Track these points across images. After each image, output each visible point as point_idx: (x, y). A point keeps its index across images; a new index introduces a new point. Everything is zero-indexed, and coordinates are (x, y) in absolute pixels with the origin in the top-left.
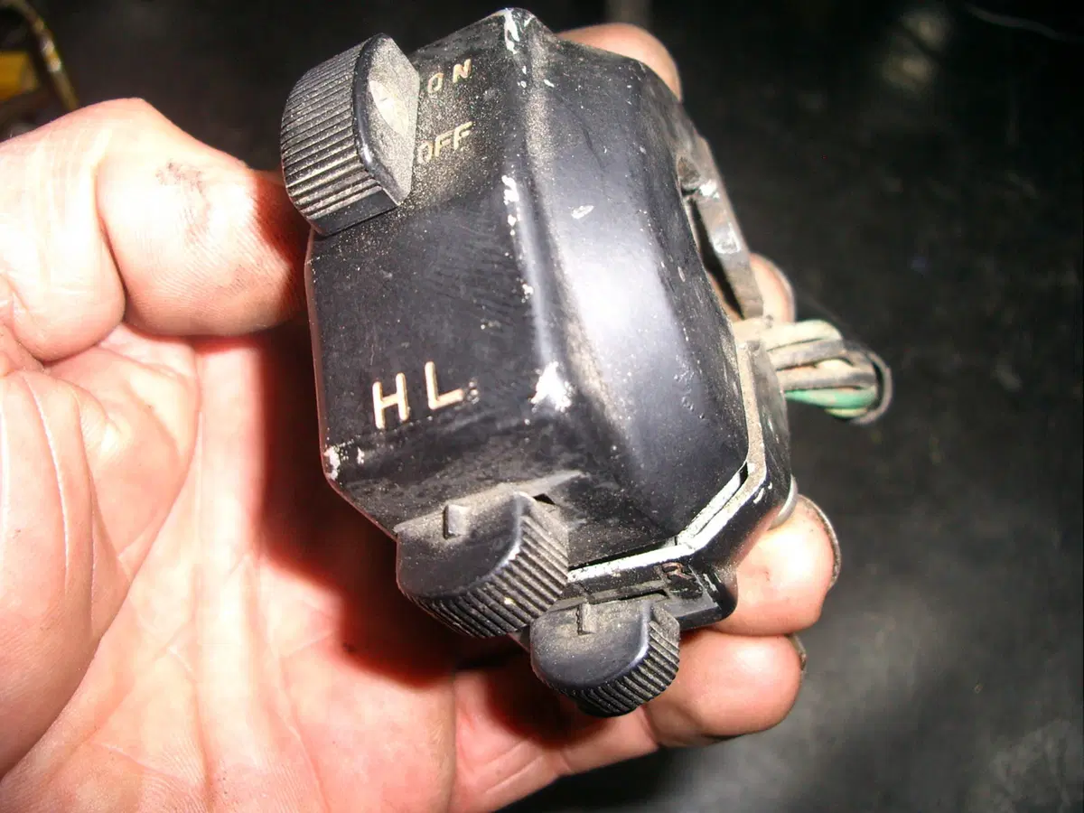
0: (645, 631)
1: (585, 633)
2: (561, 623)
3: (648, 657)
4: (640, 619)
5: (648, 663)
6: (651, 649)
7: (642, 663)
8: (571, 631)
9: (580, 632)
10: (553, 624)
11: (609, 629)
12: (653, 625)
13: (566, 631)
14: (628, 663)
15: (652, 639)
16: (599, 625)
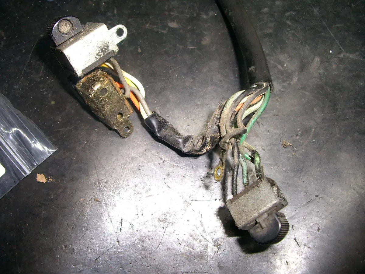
0: (278, 220)
1: (264, 228)
2: (256, 229)
3: (282, 226)
4: (275, 218)
5: (283, 227)
6: (282, 223)
7: (281, 228)
8: (260, 229)
9: (262, 228)
10: (254, 230)
11: (269, 224)
12: (279, 217)
13: (259, 230)
14: (278, 230)
15: (280, 221)
16: (266, 225)
